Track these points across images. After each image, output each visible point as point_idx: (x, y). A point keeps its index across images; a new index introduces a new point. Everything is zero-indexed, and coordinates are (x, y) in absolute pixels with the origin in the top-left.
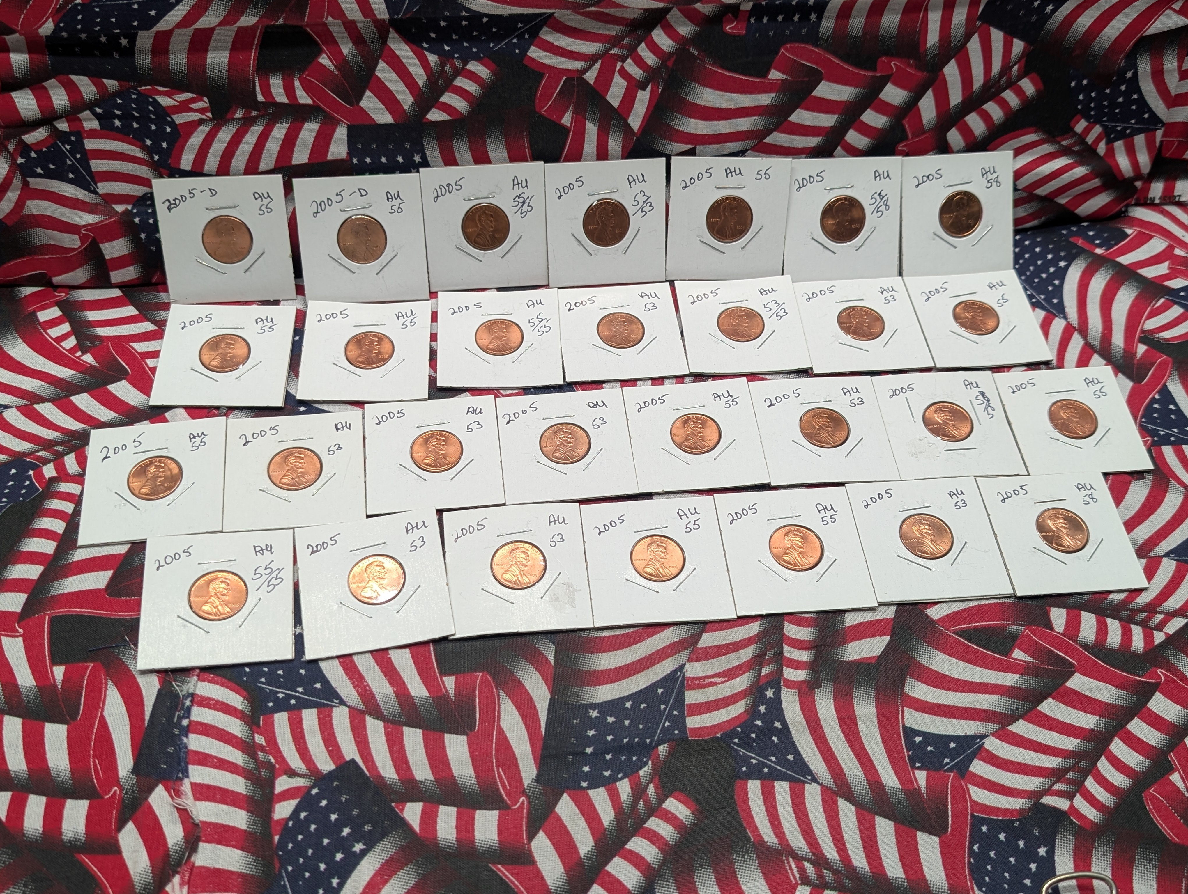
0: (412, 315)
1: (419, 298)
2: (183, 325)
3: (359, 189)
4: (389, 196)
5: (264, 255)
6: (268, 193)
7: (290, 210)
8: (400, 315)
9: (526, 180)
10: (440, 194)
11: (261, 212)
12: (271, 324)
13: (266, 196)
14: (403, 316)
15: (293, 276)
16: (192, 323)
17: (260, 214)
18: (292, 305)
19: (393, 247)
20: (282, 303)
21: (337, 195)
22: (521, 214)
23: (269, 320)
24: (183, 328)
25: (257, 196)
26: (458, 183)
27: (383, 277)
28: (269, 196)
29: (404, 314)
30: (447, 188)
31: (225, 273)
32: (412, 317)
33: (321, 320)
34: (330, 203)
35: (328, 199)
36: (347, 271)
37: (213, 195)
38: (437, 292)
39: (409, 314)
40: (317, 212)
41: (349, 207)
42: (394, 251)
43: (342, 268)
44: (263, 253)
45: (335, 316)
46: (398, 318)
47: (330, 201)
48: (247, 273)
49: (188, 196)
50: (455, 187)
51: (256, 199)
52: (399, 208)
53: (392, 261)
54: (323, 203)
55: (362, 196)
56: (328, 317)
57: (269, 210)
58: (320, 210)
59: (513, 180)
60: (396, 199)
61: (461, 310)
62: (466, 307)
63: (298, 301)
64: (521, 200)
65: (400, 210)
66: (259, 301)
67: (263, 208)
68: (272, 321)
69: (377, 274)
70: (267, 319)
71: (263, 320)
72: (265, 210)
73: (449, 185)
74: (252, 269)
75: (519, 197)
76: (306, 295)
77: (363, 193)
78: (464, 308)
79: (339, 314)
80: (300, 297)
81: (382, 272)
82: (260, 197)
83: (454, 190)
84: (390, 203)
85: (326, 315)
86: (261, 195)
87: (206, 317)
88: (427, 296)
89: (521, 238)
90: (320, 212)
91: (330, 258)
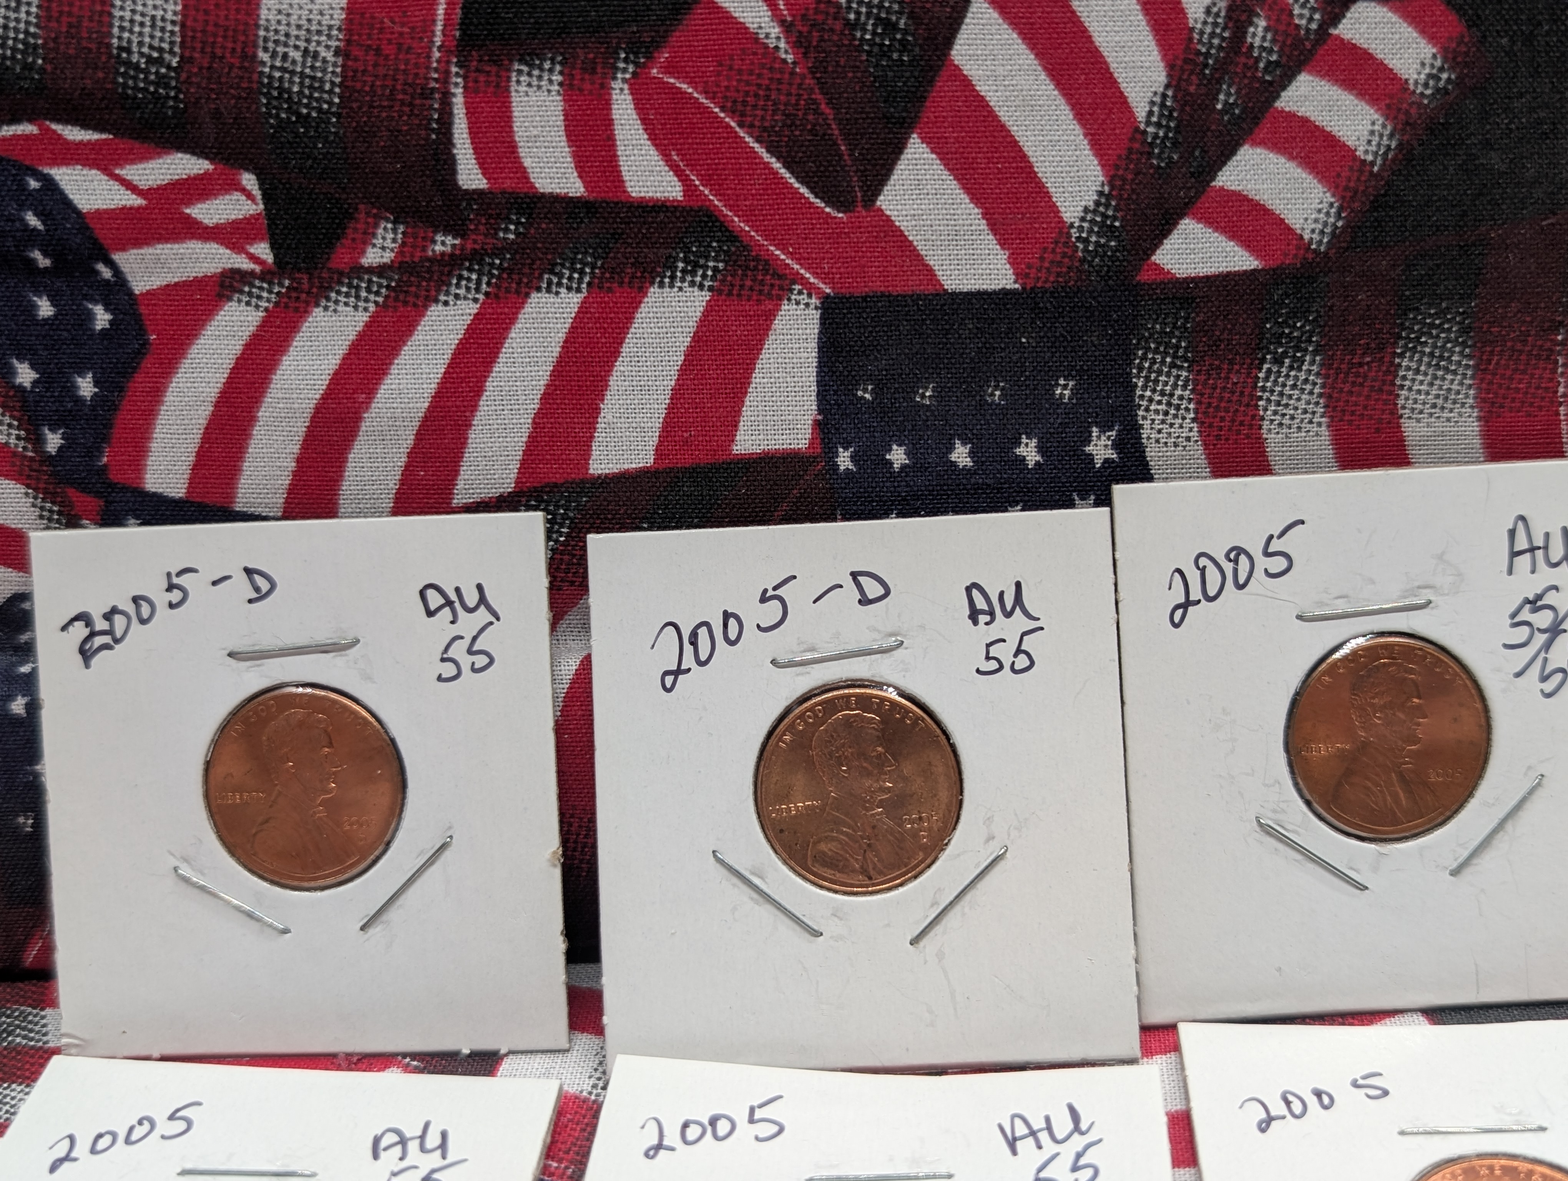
0: (1077, 1128)
1: (1093, 1054)
2: (61, 1150)
3: (854, 575)
4: (980, 603)
5: (447, 854)
6: (480, 587)
7: (570, 666)
8: (1021, 1129)
10: (1196, 594)
11: (449, 670)
12: (435, 1160)
13: (471, 599)
14: (1033, 1133)
15: (560, 945)
16: (102, 1144)
17: (440, 678)
18: (544, 1077)
19: (989, 820)
20: (506, 1066)
21: (764, 599)
22: (1544, 679)
23: (432, 1140)
24: (56, 1165)
25: (434, 599)
26: (1273, 548)
27: (940, 956)
28: (483, 600)
29: (1038, 1123)
30: (1228, 567)
31: (285, 931)
32: (1078, 1142)
33: (659, 1147)
34: (733, 635)
35: (727, 616)
36: (785, 927)
37: (260, 596)
38: (1172, 1026)
39: (1063, 1125)
40: (678, 672)
41: (813, 649)
42: (991, 838)
43: (766, 912)
44: (444, 847)
45: (723, 1127)
46: (1012, 1144)
47: (732, 622)
48: (375, 931)
49: (161, 598)
50: (1261, 563)
51: (430, 613)
52: (1019, 651)
53: (982, 885)
54: (703, 632)
55: (865, 601)
56: (693, 1132)
57: (481, 661)
58: (689, 661)
59: (1512, 533)
60: (1008, 615)
61: (1297, 1108)
62: (1318, 1094)
63: (573, 1056)
64: (1544, 619)
65: (1022, 662)
66: (414, 1056)
67: (458, 651)
68: (443, 1146)
69: (914, 941)
70: (422, 1137)
71: (403, 1142)
72: (465, 661)
73: (1236, 553)
74: (393, 914)
75: (1534, 603)
76: (608, 1031)
77: (873, 589)
78: (1312, 1101)
79: (741, 1118)
80: (584, 1040)
81: (938, 929)
82: (449, 603)
83: (1259, 573)
84: (984, 633)
85: (686, 1125)
86: (453, 597)
87: (172, 1117)
88: (1132, 1044)
89: (1539, 784)
90: (689, 670)
91: (718, 865)
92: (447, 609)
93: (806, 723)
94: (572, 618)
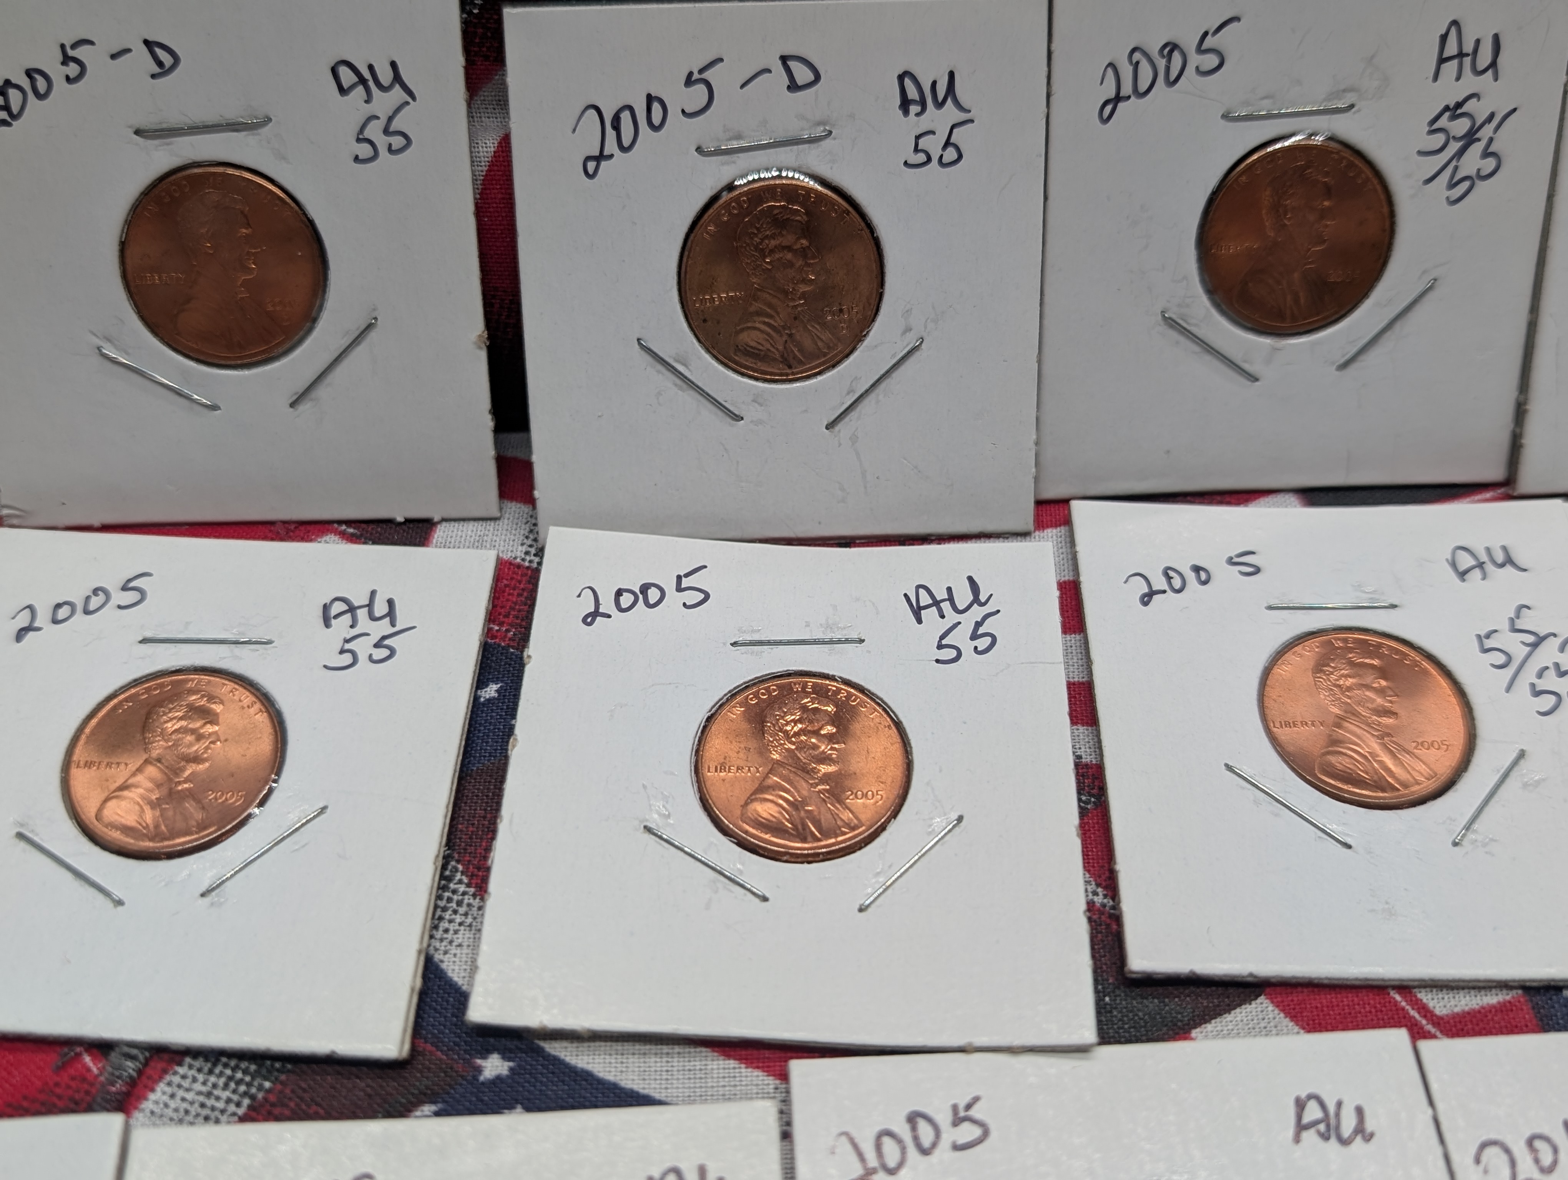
0: (976, 600)
1: (990, 528)
2: (23, 620)
3: (784, 59)
4: (912, 93)
5: (373, 335)
6: (393, 65)
7: (488, 146)
8: (925, 600)
9: (1496, 39)
10: (1127, 89)
11: (365, 150)
12: (384, 627)
13: (385, 75)
14: (936, 603)
15: (488, 422)
16: (63, 613)
17: (357, 159)
18: (479, 544)
19: (908, 312)
20: (440, 533)
21: (689, 81)
22: (1452, 185)
23: (380, 609)
24: (21, 634)
25: (346, 75)
26: (1209, 42)
27: (854, 439)
28: (397, 78)
29: (941, 594)
30: (1161, 63)
31: (214, 408)
32: (977, 612)
33: (596, 614)
34: (656, 119)
35: (650, 99)
36: (708, 413)
37: (164, 71)
38: (1065, 502)
39: (963, 597)
40: (600, 157)
41: (739, 137)
42: (908, 329)
43: (689, 398)
44: (369, 327)
45: (653, 595)
46: (917, 612)
47: (656, 107)
48: (305, 407)
49: (57, 71)
50: (1195, 60)
51: (343, 91)
52: (948, 144)
53: (896, 375)
54: (626, 116)
55: (793, 86)
56: (626, 600)
57: (398, 142)
58: (611, 146)
59: (1444, 38)
60: (940, 105)
61: (1177, 583)
62: (1196, 570)
63: (504, 524)
64: (1461, 127)
65: (950, 154)
66: (349, 523)
67: (374, 131)
68: (391, 614)
69: (830, 426)
70: (370, 606)
71: (352, 609)
72: (381, 141)
73: (1171, 48)
74: (322, 392)
75: (1455, 110)
76: (540, 504)
77: (803, 74)
78: (1191, 576)
79: (670, 587)
80: (514, 508)
81: (853, 415)
82: (363, 81)
83: (1190, 70)
84: (914, 123)
85: (619, 593)
86: (367, 74)
87: (125, 588)
88: (1026, 517)
89: (1430, 288)
90: (611, 156)
91: (643, 353)
92: (360, 88)
93: (730, 214)
94: (487, 93)
